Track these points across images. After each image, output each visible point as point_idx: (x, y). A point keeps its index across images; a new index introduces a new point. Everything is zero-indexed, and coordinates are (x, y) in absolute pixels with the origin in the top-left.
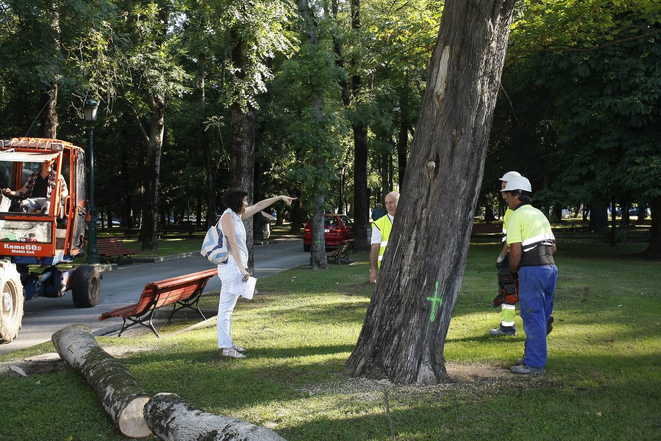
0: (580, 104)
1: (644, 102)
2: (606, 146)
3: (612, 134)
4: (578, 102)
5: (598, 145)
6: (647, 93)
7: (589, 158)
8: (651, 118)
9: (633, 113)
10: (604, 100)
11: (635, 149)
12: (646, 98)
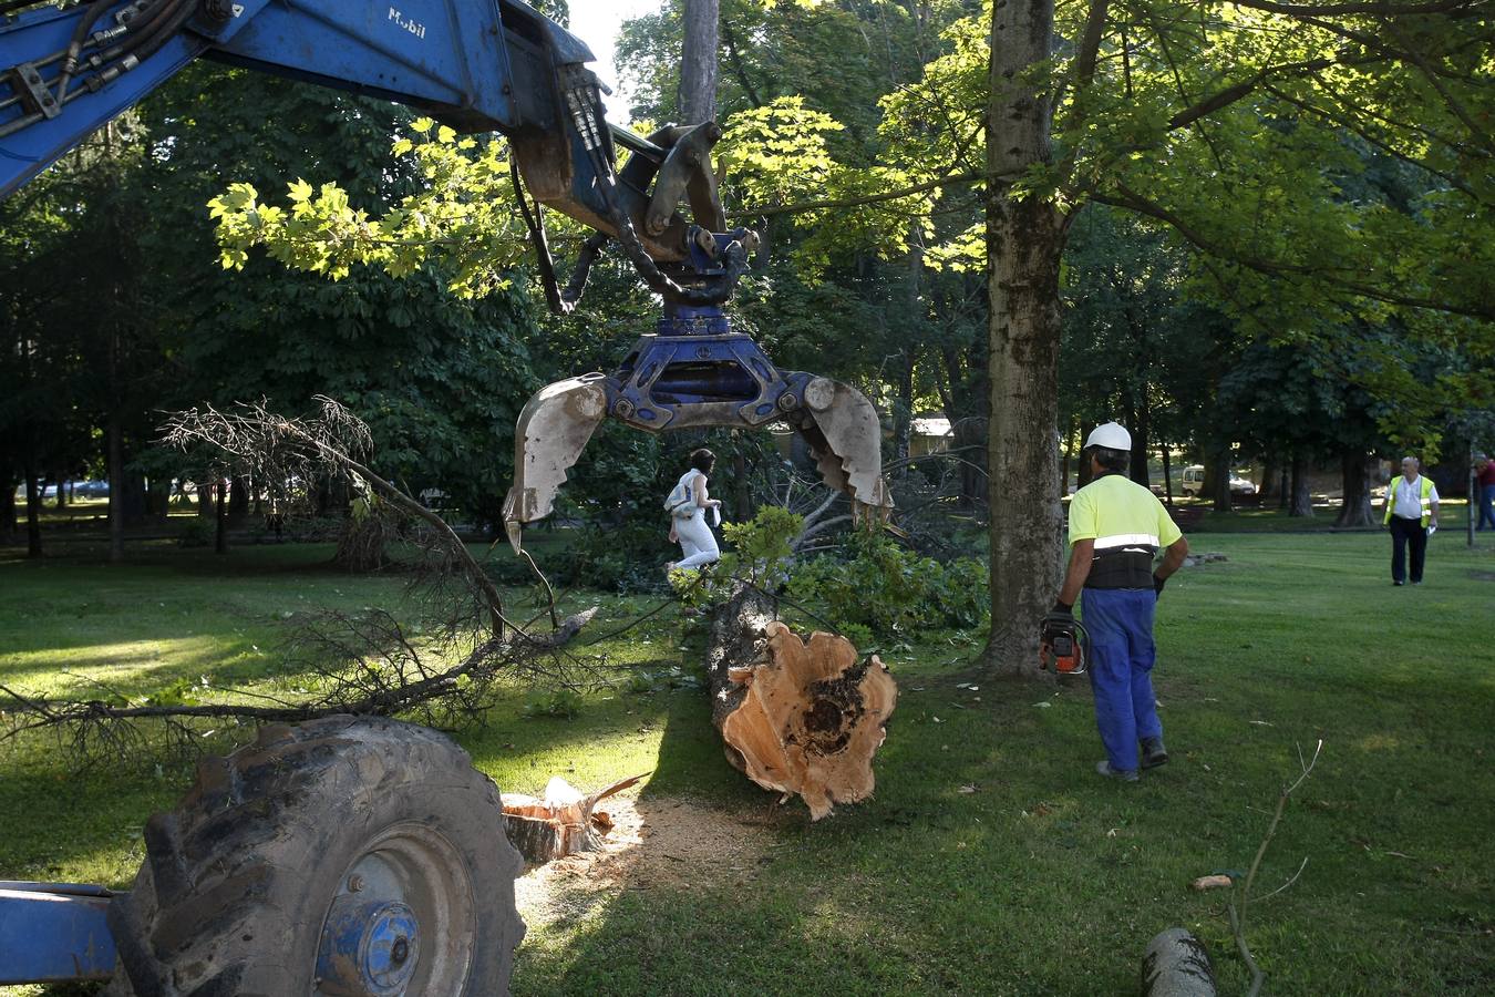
0: (232, 287)
1: (362, 295)
2: (289, 370)
3: (299, 348)
4: (227, 283)
5: (270, 365)
6: (365, 280)
7: (252, 390)
8: (371, 325)
9: (346, 314)
10: (282, 286)
11: (342, 379)
12: (367, 289)
